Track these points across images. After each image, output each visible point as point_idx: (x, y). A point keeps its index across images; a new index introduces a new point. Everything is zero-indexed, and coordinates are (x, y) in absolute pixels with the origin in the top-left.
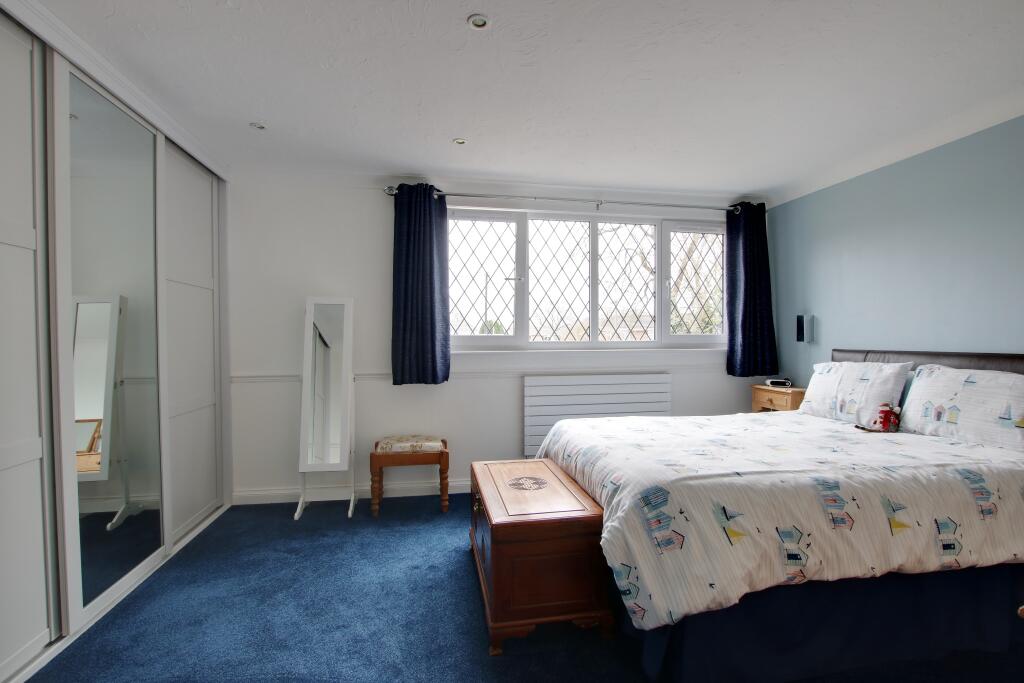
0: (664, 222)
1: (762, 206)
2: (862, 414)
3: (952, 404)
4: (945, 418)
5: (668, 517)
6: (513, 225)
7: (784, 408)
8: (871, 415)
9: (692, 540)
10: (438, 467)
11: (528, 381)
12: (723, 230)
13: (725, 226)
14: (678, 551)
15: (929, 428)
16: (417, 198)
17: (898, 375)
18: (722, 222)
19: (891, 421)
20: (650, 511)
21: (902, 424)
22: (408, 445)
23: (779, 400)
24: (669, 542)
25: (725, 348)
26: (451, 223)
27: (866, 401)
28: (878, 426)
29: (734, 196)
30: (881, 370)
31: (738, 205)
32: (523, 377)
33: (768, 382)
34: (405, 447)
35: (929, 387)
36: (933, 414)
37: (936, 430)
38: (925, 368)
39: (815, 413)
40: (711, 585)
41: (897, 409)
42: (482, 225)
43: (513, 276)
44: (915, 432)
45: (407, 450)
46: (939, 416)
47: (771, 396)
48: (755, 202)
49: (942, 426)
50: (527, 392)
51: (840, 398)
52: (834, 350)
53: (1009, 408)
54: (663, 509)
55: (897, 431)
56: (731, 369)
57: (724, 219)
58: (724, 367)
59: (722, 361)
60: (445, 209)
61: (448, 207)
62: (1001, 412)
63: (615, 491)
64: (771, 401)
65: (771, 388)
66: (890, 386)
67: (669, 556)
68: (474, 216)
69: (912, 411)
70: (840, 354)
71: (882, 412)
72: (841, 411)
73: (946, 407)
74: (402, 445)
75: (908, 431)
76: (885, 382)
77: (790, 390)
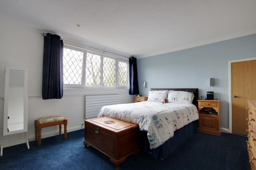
0: (117, 59)
1: (136, 58)
2: (161, 100)
3: (176, 97)
4: (175, 100)
5: (158, 121)
6: (83, 53)
7: (143, 101)
8: (163, 100)
9: (164, 125)
10: (59, 125)
11: (87, 97)
12: (128, 63)
13: (129, 62)
14: (162, 128)
15: (173, 102)
16: (54, 39)
17: (166, 93)
18: (128, 61)
19: (166, 101)
20: (155, 121)
21: (168, 101)
22: (53, 119)
23: (141, 99)
24: (160, 127)
25: (129, 89)
26: (64, 49)
27: (161, 98)
28: (164, 102)
29: (131, 55)
30: (163, 92)
31: (132, 57)
32: (85, 96)
33: (139, 96)
34: (52, 120)
35: (172, 95)
36: (173, 99)
37: (174, 102)
38: (170, 91)
39: (151, 101)
40: (169, 133)
41: (167, 99)
42: (74, 52)
43: (82, 67)
44: (170, 103)
45: (52, 121)
46: (174, 99)
47: (139, 99)
48: (135, 57)
49: (175, 101)
50: (87, 100)
51: (156, 98)
52: (151, 89)
53: (185, 97)
54: (157, 120)
55: (167, 103)
56: (130, 93)
57: (129, 60)
58: (129, 93)
59: (128, 92)
60: (63, 44)
61: (64, 44)
62: (184, 98)
63: (143, 118)
64: (140, 100)
65: (139, 97)
66: (165, 95)
67: (160, 130)
68: (71, 48)
69: (169, 99)
70: (153, 89)
71: (165, 99)
72: (157, 100)
73: (175, 98)
74: (50, 119)
75: (169, 103)
76: (164, 94)
77: (144, 97)
